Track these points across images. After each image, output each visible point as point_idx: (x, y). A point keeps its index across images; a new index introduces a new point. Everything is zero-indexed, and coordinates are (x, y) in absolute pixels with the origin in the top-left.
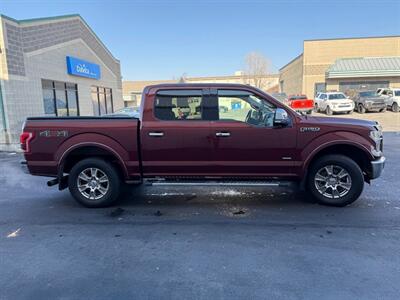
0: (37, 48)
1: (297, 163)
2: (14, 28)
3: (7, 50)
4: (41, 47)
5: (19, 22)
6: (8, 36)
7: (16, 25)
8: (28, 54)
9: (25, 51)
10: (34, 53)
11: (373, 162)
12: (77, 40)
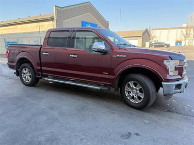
0: (69, 18)
1: (112, 77)
2: (60, 10)
3: (56, 20)
4: (71, 18)
5: (62, 8)
6: (57, 14)
7: (61, 9)
8: (65, 21)
9: (64, 19)
10: (67, 20)
11: (162, 83)
12: (87, 14)
